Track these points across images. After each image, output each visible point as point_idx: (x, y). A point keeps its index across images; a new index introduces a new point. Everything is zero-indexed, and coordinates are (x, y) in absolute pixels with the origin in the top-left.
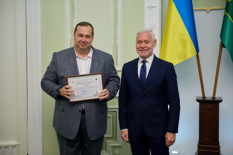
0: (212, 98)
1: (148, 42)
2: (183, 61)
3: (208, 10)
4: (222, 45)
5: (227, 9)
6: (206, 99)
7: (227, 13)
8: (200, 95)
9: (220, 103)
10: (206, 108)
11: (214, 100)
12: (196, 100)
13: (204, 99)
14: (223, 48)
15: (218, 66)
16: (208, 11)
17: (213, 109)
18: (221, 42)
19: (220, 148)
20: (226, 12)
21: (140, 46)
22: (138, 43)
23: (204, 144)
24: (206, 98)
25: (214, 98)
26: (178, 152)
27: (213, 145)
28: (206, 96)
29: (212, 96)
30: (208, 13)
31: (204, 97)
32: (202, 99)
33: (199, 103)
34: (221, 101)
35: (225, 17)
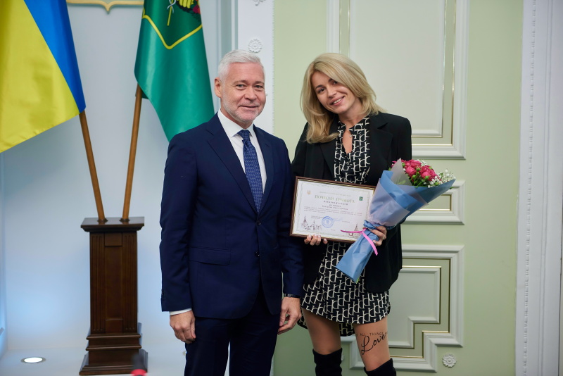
0: (122, 220)
1: (262, 87)
2: (44, 130)
3: (108, 7)
4: (141, 94)
5: (147, 7)
6: (107, 223)
7: (147, 17)
8: (93, 215)
9: (138, 232)
10: (106, 244)
11: (125, 224)
12: (82, 227)
13: (102, 224)
14: (143, 100)
15: (134, 144)
16: (108, 9)
17: (122, 246)
18: (138, 86)
19: (140, 337)
20: (145, 14)
21: (243, 94)
22: (238, 88)
23: (104, 333)
24: (106, 220)
25: (125, 219)
26: (41, 359)
27: (124, 332)
28: (107, 215)
29: (121, 216)
30: (108, 13)
31: (102, 219)
32: (97, 223)
33: (89, 233)
34: (140, 226)
35: (144, 26)
